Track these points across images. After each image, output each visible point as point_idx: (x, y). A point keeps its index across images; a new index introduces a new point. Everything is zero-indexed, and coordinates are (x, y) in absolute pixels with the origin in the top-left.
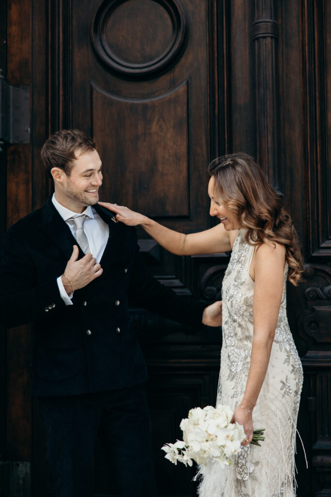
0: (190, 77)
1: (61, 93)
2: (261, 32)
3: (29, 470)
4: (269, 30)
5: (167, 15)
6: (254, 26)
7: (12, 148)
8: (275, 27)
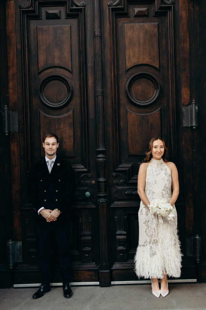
0: (74, 108)
1: (29, 114)
2: (98, 94)
3: (21, 244)
4: (101, 93)
5: (65, 87)
6: (95, 92)
7: (12, 133)
8: (103, 92)
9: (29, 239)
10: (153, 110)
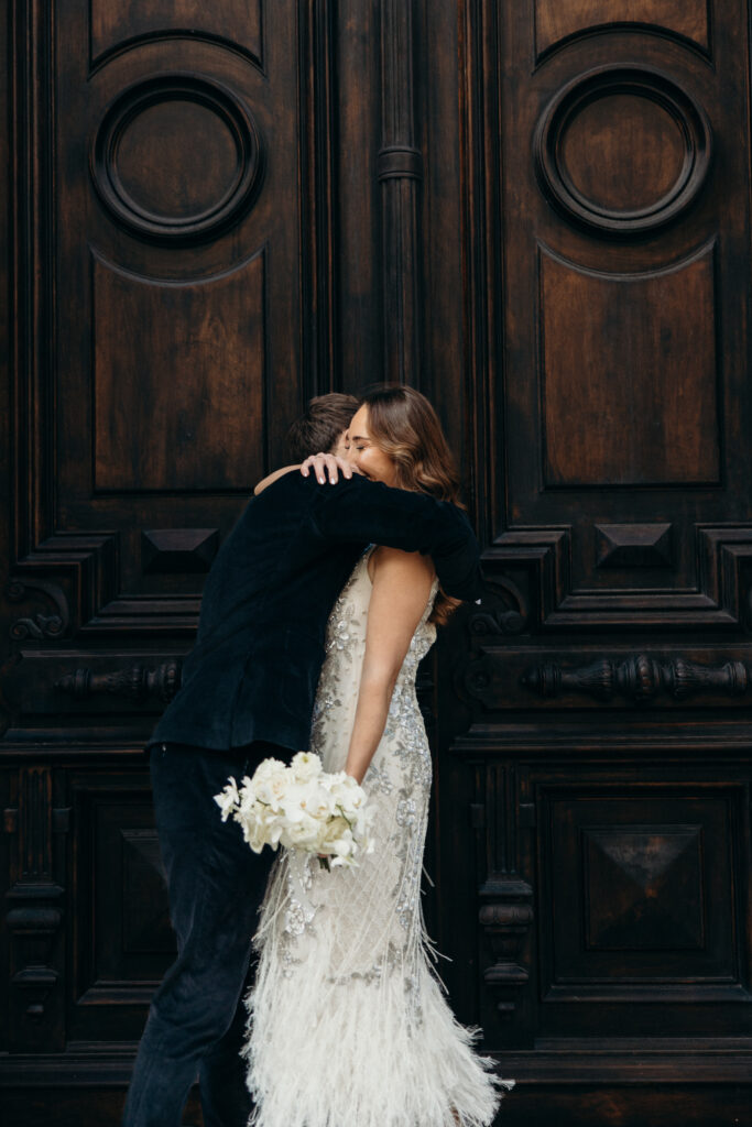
0: (268, 243)
1: (37, 267)
2: (392, 170)
4: (407, 166)
5: (226, 133)
6: (379, 159)
8: (417, 160)
9: (17, 914)
10: (674, 255)
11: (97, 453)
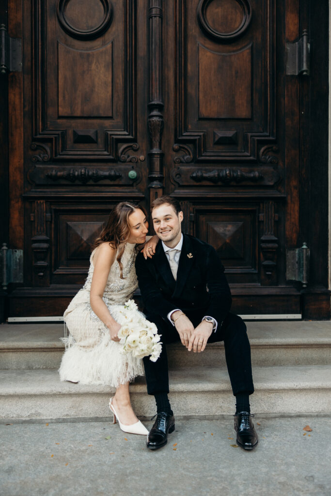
0: (114, 40)
1: (40, 44)
2: (154, 11)
3: (22, 254)
4: (158, 13)
5: (100, 4)
6: (150, 10)
7: (11, 74)
8: (161, 10)
9: (35, 245)
10: (239, 48)
11: (59, 104)
